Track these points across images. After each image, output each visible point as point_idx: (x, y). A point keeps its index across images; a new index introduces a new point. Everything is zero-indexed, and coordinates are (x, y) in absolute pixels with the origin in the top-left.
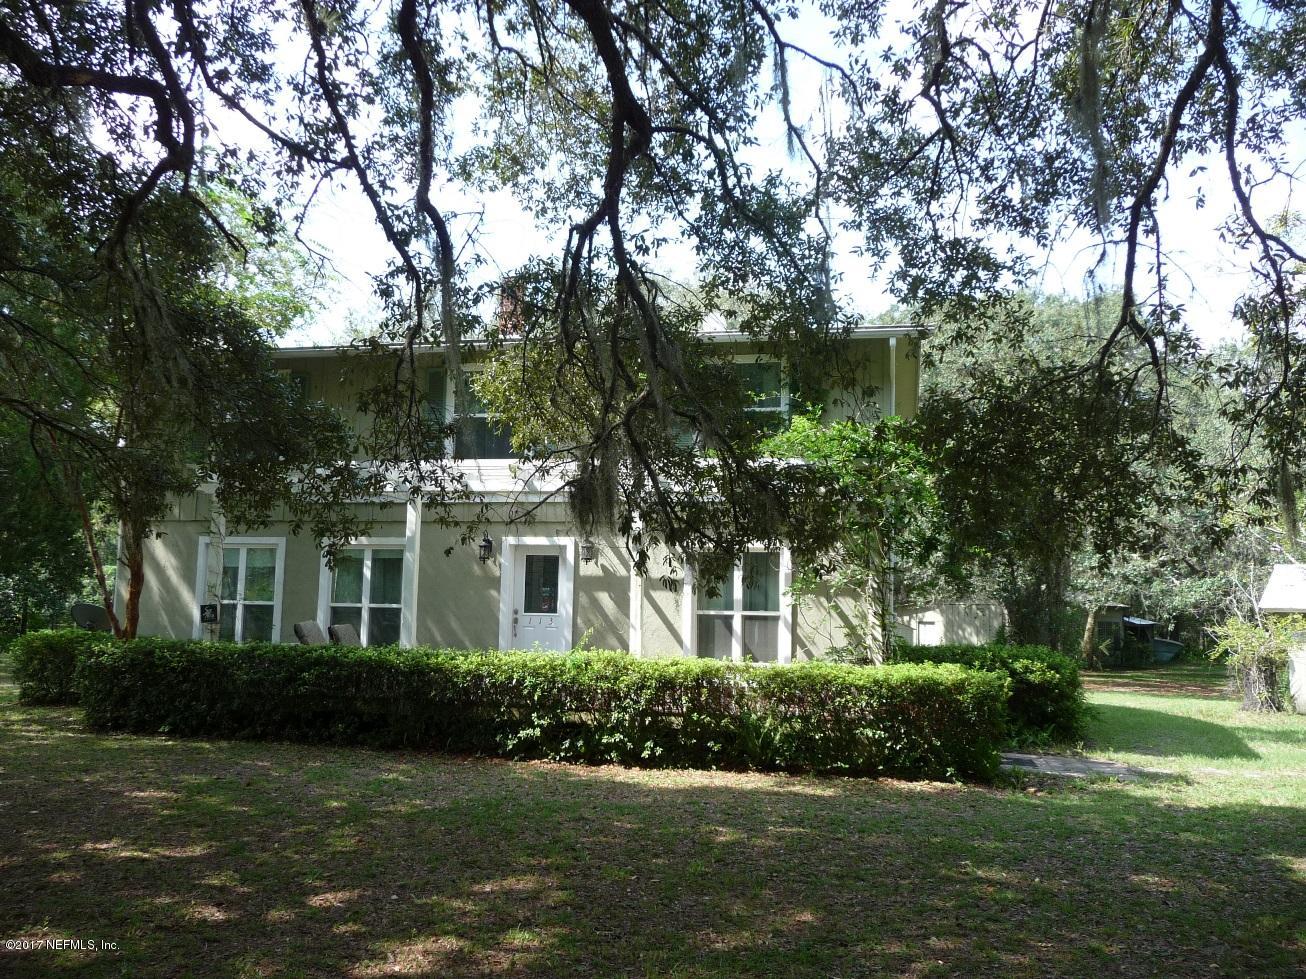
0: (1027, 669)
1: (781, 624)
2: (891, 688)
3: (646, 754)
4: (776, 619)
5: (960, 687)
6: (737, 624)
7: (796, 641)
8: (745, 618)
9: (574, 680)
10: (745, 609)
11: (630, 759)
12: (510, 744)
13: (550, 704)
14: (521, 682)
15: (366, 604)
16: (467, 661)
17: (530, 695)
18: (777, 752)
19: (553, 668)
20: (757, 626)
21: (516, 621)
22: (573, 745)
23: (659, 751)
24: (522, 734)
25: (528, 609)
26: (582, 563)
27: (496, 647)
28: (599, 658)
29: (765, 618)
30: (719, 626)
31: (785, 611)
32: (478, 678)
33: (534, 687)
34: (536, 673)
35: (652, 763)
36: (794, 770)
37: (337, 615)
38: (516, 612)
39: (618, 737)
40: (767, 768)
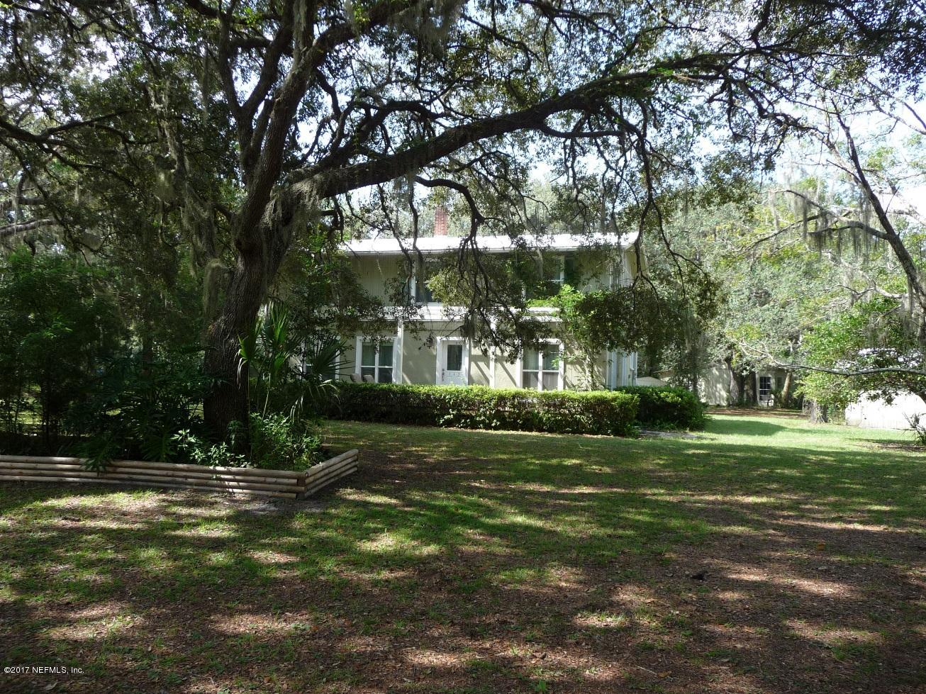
0: (667, 396)
1: (559, 376)
2: (587, 400)
3: (493, 425)
4: (557, 373)
5: (614, 399)
6: (540, 376)
7: (565, 383)
8: (544, 373)
9: (466, 396)
10: (544, 369)
11: (488, 427)
12: (441, 421)
13: (456, 406)
14: (445, 397)
15: (377, 366)
16: (424, 389)
17: (449, 402)
18: (544, 424)
19: (458, 392)
20: (549, 378)
21: (443, 374)
22: (465, 421)
23: (498, 423)
24: (446, 417)
25: (449, 369)
26: (472, 349)
27: (435, 384)
28: (476, 388)
29: (553, 373)
30: (532, 377)
31: (561, 370)
32: (428, 396)
33: (450, 399)
34: (451, 393)
35: (496, 428)
36: (550, 431)
37: (364, 371)
38: (443, 370)
39: (483, 418)
40: (541, 430)
